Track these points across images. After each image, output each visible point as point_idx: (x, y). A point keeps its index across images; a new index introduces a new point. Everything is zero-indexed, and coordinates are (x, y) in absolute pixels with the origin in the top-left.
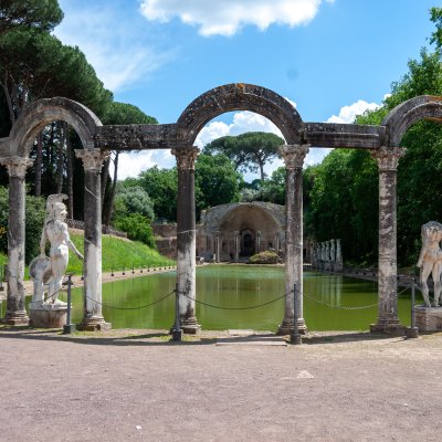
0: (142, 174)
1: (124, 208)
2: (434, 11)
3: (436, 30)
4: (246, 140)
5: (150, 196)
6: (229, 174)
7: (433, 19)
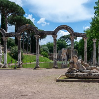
0: (47, 44)
1: (43, 50)
2: (94, 7)
3: (95, 11)
4: (68, 36)
5: (48, 48)
6: (64, 43)
7: (94, 9)
